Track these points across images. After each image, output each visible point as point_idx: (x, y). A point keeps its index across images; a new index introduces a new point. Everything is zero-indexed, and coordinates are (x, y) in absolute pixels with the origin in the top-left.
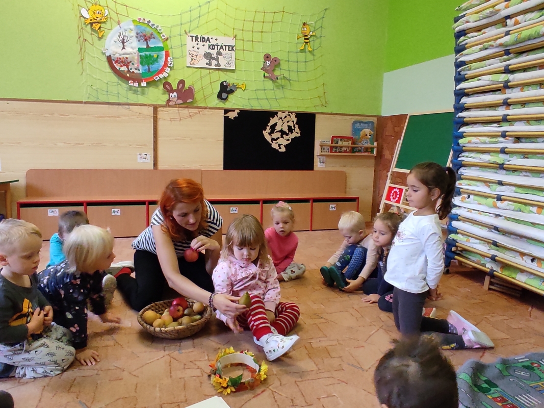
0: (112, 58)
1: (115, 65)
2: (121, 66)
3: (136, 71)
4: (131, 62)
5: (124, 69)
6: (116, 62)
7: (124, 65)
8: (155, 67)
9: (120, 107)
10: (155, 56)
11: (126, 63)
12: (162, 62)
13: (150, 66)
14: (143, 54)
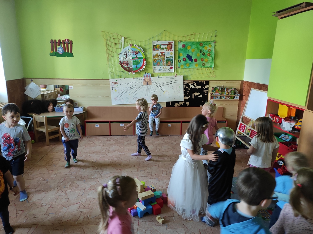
0: (122, 62)
1: (123, 65)
2: (125, 65)
3: (131, 68)
4: (129, 63)
5: (126, 66)
6: (123, 63)
7: (126, 65)
8: (139, 66)
10: (139, 61)
11: (127, 64)
12: (142, 64)
13: (137, 65)
14: (134, 60)
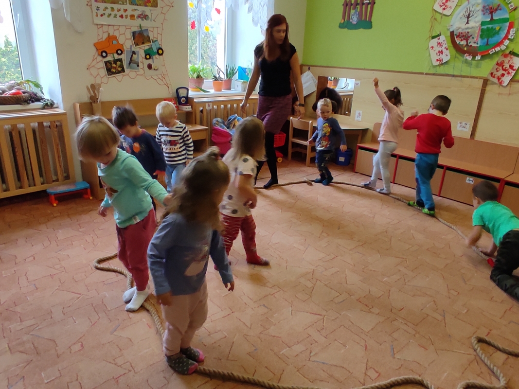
0: (455, 33)
1: (456, 39)
3: (474, 45)
4: (471, 36)
5: (464, 43)
6: (458, 36)
7: (464, 39)
8: (494, 40)
9: (454, 78)
10: (498, 29)
12: (503, 35)
13: (490, 39)
14: (485, 27)
